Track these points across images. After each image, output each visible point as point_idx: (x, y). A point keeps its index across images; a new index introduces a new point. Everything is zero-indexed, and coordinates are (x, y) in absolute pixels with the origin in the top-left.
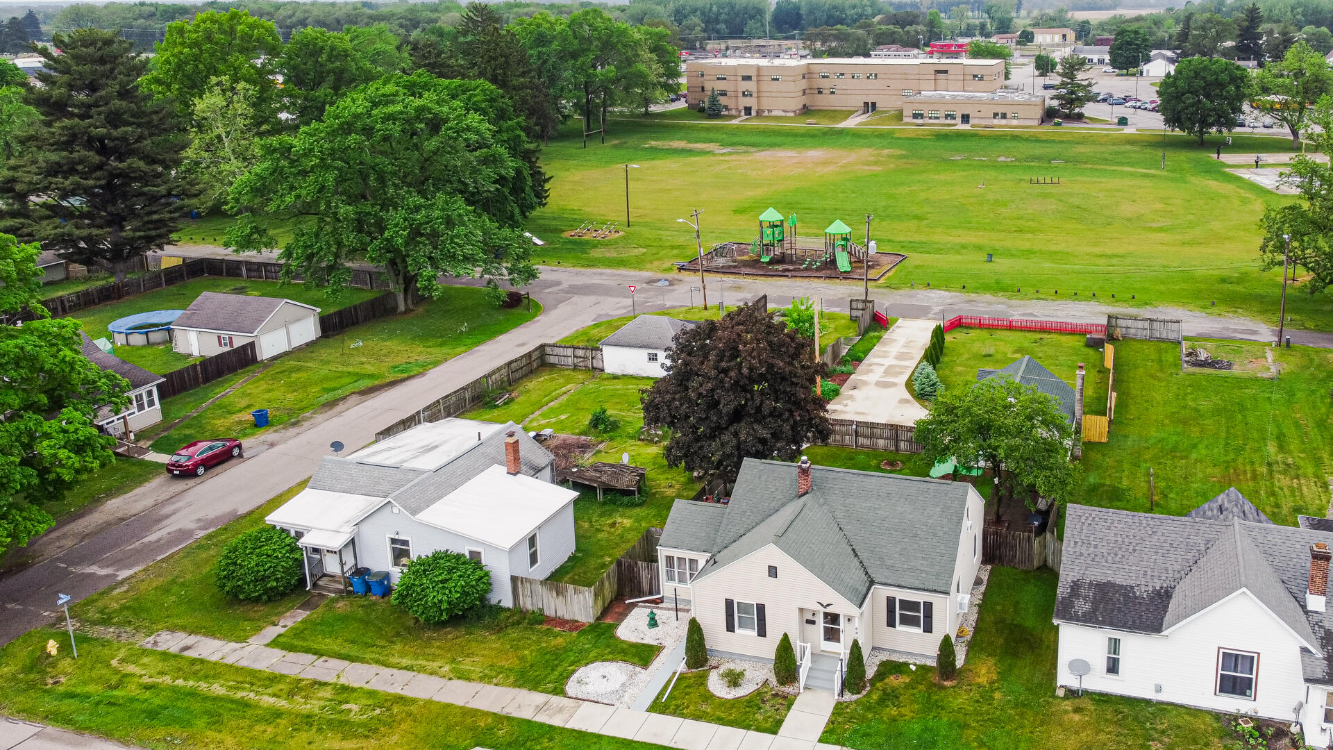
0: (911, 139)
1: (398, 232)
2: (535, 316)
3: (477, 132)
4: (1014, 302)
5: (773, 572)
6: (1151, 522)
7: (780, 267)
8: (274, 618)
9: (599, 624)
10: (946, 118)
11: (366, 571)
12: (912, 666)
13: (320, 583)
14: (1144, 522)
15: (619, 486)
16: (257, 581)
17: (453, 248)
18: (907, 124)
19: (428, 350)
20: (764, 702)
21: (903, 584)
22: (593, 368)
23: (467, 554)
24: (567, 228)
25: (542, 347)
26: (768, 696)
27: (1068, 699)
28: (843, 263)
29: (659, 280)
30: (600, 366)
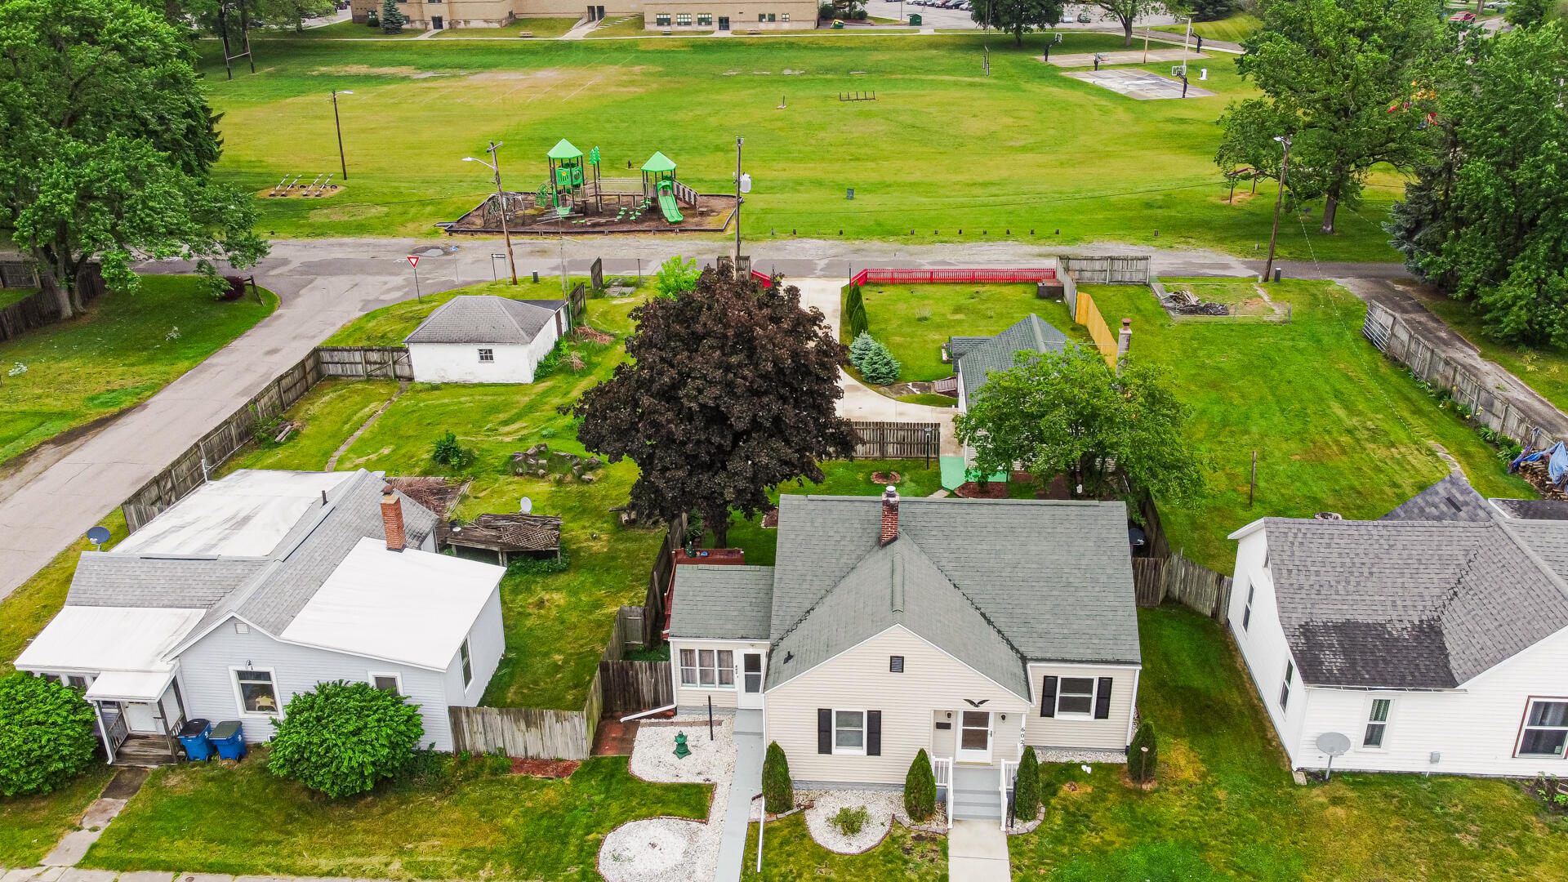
0: (661, 52)
1: (59, 196)
2: (271, 310)
3: (156, 37)
4: (911, 248)
5: (897, 664)
6: (1384, 532)
7: (588, 221)
8: (71, 818)
9: (598, 761)
10: (700, 24)
11: (203, 724)
12: (1084, 768)
13: (127, 750)
14: (1374, 532)
15: (533, 546)
16: (29, 765)
17: (147, 215)
18: (650, 33)
19: (134, 369)
20: (908, 851)
21: (1068, 657)
22: (396, 376)
23: (372, 683)
24: (259, 186)
25: (316, 352)
26: (909, 843)
27: (1314, 786)
28: (670, 209)
29: (426, 249)
30: (406, 372)
